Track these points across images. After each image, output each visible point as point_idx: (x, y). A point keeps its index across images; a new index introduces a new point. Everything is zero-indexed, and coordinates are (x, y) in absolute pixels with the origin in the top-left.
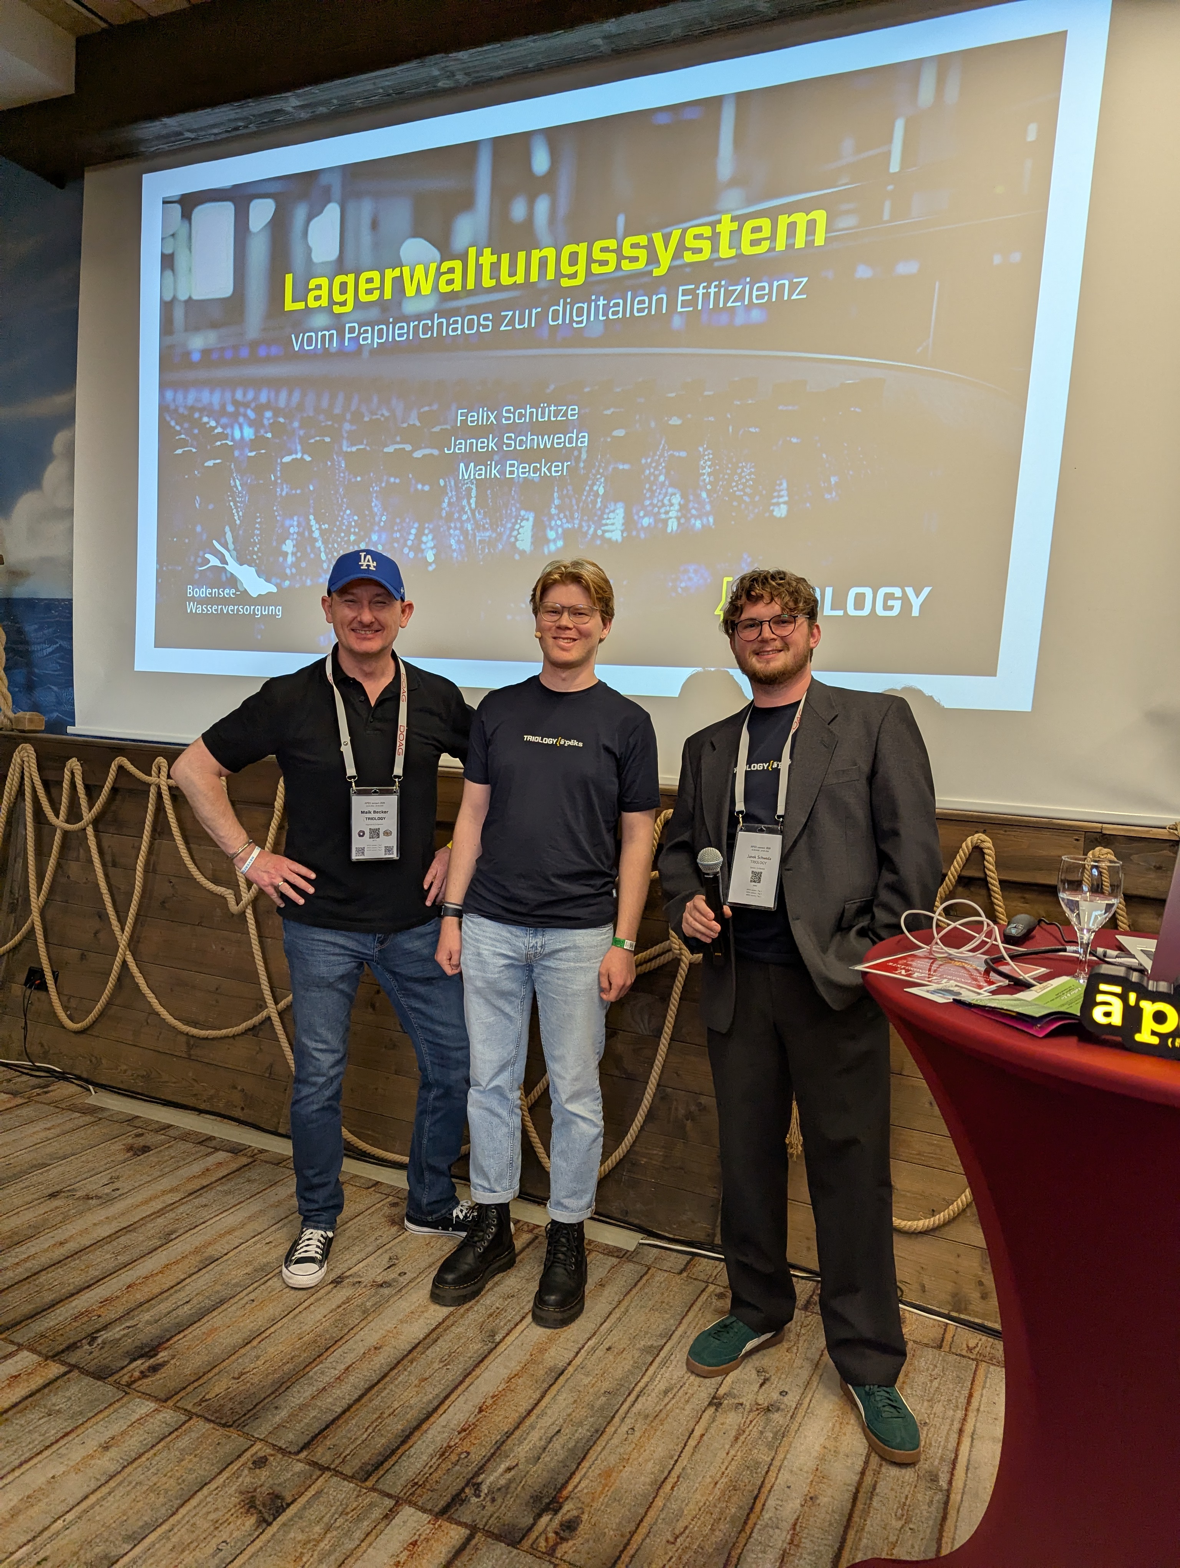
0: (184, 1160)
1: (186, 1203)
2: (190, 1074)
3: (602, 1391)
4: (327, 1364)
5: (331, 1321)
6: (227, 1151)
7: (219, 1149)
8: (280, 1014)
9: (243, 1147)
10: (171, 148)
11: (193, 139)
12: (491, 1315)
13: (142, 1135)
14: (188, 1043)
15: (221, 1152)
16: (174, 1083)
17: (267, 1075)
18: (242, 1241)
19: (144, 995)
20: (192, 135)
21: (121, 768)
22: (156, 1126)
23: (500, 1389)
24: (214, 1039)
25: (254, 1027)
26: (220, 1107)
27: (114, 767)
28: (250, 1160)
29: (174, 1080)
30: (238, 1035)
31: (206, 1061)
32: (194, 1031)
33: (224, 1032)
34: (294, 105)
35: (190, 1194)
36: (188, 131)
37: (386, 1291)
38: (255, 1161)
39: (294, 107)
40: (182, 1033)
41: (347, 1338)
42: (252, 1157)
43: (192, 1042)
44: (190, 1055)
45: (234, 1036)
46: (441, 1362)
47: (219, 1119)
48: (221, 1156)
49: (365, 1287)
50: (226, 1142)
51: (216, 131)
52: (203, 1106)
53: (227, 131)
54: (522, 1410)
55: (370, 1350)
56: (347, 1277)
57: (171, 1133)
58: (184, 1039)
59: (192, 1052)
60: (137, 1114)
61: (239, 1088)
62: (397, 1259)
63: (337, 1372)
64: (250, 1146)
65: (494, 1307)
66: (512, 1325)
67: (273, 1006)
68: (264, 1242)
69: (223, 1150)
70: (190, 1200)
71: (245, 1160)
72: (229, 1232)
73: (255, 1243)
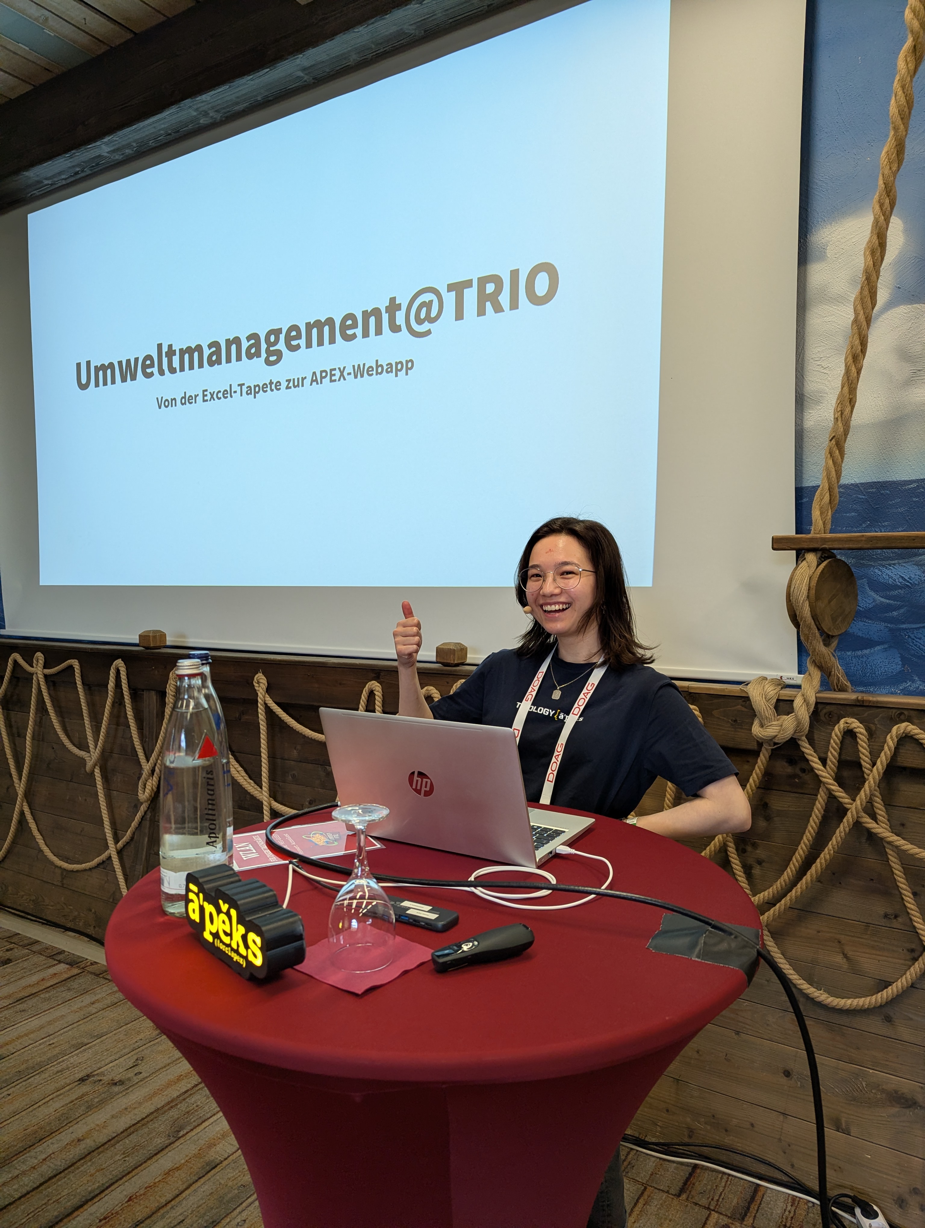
0: (30, 971)
1: (10, 1008)
2: (63, 899)
3: (239, 1184)
4: (32, 1153)
5: (58, 1114)
6: (67, 964)
7: (62, 962)
8: (120, 852)
9: (81, 960)
10: (41, 193)
11: (52, 185)
12: (188, 1112)
13: (11, 949)
14: (62, 874)
15: (62, 965)
16: (52, 906)
17: (111, 900)
18: (32, 1042)
19: (34, 836)
20: (50, 182)
21: (15, 662)
22: (26, 942)
23: (157, 1180)
24: (77, 871)
25: (103, 862)
26: (80, 926)
27: (10, 661)
28: (80, 971)
29: (52, 904)
30: (93, 868)
31: (73, 888)
32: (65, 865)
33: (83, 866)
34: (107, 151)
35: (17, 1001)
36: (46, 179)
37: (116, 1089)
38: (84, 972)
39: (108, 152)
40: (57, 867)
41: (62, 1130)
42: (83, 968)
43: (64, 874)
44: (63, 884)
45: (90, 869)
46: (123, 1154)
47: (77, 935)
48: (62, 967)
49: (103, 1084)
50: (71, 956)
51: (63, 177)
52: (69, 925)
53: (71, 176)
54: (163, 1201)
55: (73, 1141)
56: (93, 1076)
57: (36, 948)
58: (58, 871)
59: (65, 882)
60: (18, 932)
61: (93, 911)
62: (141, 1060)
63: (36, 1161)
64: (87, 959)
65: (195, 1105)
66: (200, 1121)
67: (113, 846)
68: (48, 1043)
69: (64, 963)
70: (15, 1006)
71: (75, 971)
72: (26, 1035)
73: (40, 1044)
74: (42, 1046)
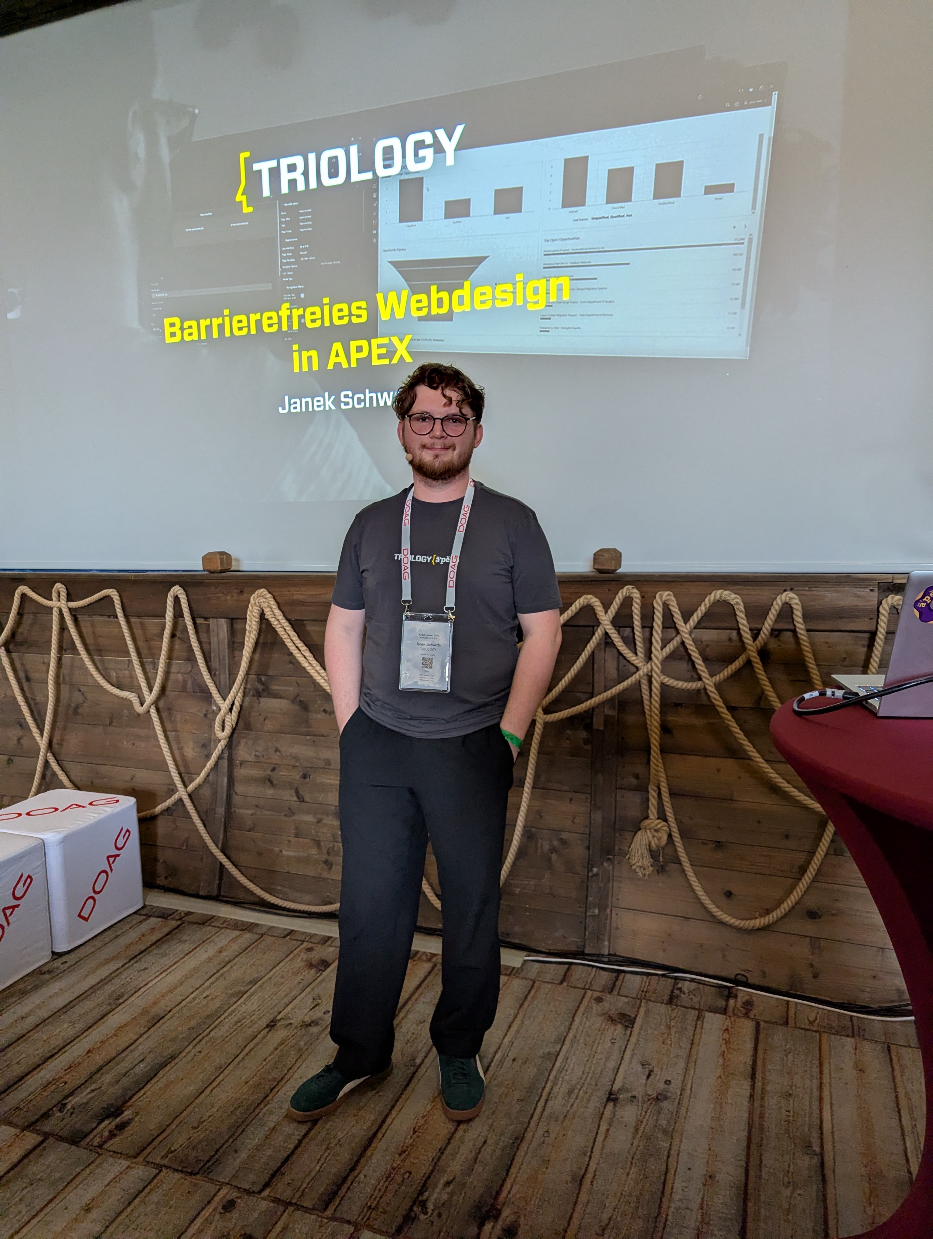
1: (128, 968)
3: (516, 1100)
5: (271, 1063)
6: (158, 917)
8: (190, 796)
9: (171, 912)
18: (183, 997)
21: (23, 596)
25: (168, 808)
27: (17, 596)
28: (178, 923)
35: (131, 960)
67: (183, 789)
68: (202, 997)
69: (154, 917)
70: (132, 965)
71: (174, 923)
72: (171, 991)
73: (194, 999)
74: (197, 1001)
